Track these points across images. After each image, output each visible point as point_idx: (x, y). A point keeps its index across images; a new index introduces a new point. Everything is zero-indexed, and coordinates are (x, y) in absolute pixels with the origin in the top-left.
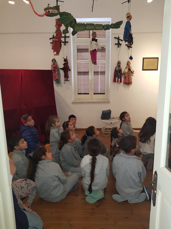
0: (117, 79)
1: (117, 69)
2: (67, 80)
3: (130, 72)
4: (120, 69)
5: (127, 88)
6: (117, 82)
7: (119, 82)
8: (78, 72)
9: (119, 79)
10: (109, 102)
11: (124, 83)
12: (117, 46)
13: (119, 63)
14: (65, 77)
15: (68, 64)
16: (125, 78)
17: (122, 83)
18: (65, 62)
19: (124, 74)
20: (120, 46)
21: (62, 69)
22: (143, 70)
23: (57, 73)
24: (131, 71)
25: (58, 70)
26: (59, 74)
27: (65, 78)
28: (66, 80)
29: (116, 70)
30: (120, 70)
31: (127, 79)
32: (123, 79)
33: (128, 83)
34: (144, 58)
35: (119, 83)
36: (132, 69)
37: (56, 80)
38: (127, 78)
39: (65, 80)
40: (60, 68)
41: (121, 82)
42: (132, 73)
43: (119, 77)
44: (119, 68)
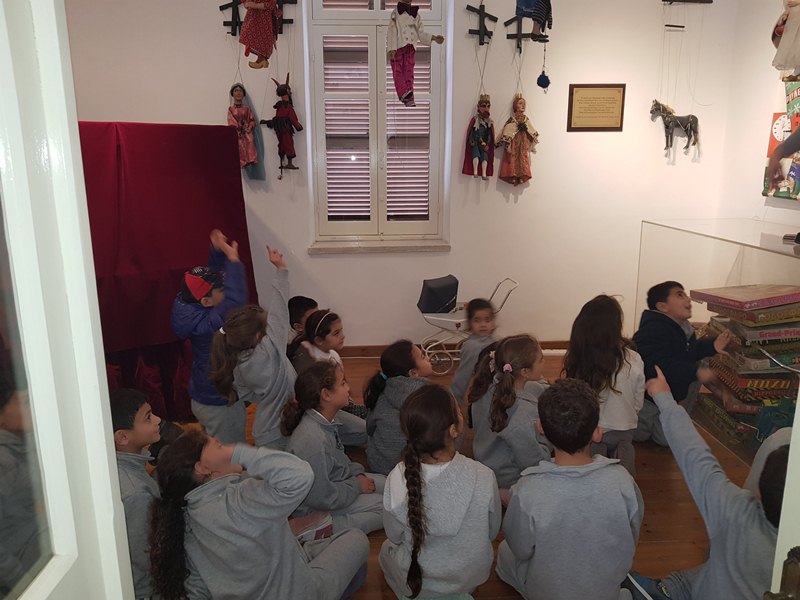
0: (476, 161)
1: (477, 126)
2: (290, 167)
3: (526, 136)
4: (487, 124)
5: (512, 196)
6: (476, 173)
7: (484, 175)
8: (328, 137)
9: (485, 164)
10: (447, 249)
11: (500, 177)
12: (476, 38)
13: (484, 104)
14: (281, 154)
15: (291, 104)
16: (506, 158)
17: (494, 179)
18: (280, 99)
19: (504, 143)
20: (486, 39)
21: (269, 124)
22: (570, 129)
23: (249, 137)
24: (527, 133)
25: (252, 129)
26: (258, 145)
27: (282, 158)
28: (287, 167)
29: (471, 129)
30: (489, 131)
31: (513, 165)
32: (497, 163)
33: (517, 176)
34: (572, 87)
35: (484, 179)
36: (530, 125)
37: (248, 164)
38: (513, 160)
39: (281, 167)
40: (263, 122)
41: (490, 172)
42: (532, 139)
43: (485, 155)
44: (484, 123)
